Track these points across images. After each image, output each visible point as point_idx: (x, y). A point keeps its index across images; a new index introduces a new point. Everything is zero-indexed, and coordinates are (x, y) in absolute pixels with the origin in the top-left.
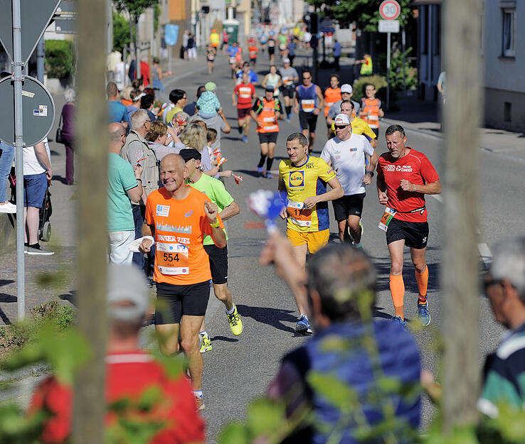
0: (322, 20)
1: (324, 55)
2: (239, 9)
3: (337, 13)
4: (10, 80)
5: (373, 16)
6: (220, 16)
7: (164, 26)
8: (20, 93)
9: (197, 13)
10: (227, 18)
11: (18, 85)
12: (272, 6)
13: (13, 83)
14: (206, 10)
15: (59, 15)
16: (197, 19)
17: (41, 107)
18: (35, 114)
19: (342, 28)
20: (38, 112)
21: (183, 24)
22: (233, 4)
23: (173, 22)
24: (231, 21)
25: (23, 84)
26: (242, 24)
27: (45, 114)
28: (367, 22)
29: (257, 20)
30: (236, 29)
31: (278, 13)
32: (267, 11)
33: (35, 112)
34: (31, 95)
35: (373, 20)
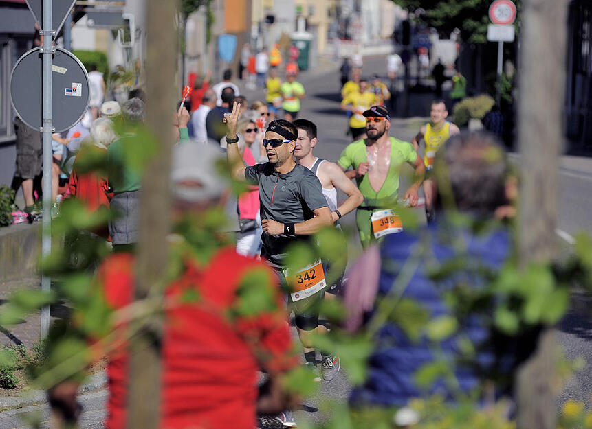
0: (417, 30)
1: (418, 78)
2: (313, 20)
3: (436, 19)
4: (38, 53)
5: (483, 23)
6: (288, 28)
7: (217, 38)
8: (51, 68)
9: (259, 24)
10: (297, 29)
11: (48, 58)
12: (354, 17)
13: (41, 56)
14: (271, 19)
15: (93, 7)
16: (260, 30)
17: (74, 85)
18: (67, 94)
19: (441, 38)
20: (71, 91)
21: (243, 37)
22: (305, 13)
23: (230, 33)
24: (302, 35)
25: (53, 58)
26: (315, 39)
27: (78, 93)
28: (474, 30)
29: (334, 34)
30: (308, 44)
31: (360, 26)
32: (347, 22)
33: (67, 91)
34: (63, 70)
35: (482, 29)
